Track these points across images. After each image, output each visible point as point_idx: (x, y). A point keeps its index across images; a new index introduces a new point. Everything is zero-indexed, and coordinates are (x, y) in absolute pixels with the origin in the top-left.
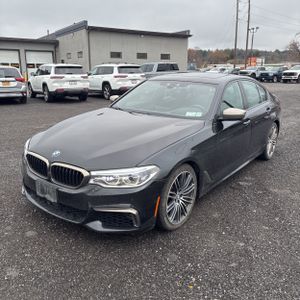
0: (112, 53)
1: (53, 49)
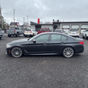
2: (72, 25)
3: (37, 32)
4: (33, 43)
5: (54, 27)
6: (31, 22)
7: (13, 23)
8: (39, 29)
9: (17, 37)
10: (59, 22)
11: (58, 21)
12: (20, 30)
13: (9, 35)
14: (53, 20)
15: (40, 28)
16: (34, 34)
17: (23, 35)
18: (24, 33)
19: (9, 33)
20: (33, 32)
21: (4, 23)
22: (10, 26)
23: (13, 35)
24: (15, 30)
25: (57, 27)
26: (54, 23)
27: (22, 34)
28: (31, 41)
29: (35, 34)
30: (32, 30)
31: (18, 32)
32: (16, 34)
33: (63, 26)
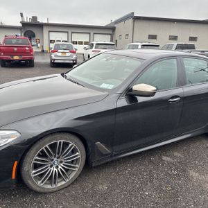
0: (149, 35)
1: (111, 33)
2: (72, 33)
11: (35, 18)
14: (21, 15)
26: (24, 24)
33: (50, 33)
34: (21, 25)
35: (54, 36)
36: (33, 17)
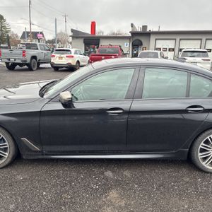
2: (180, 39)
3: (87, 58)
4: (60, 107)
5: (133, 45)
6: (72, 31)
7: (28, 33)
8: (94, 48)
9: (30, 69)
10: (148, 30)
11: (145, 27)
12: (39, 51)
13: (7, 64)
14: (132, 25)
15: (98, 48)
16: (78, 62)
17: (49, 65)
18: (52, 61)
19: (9, 60)
20: (78, 57)
21: (7, 32)
22: (22, 42)
23: (21, 65)
24: (24, 52)
25: (141, 44)
26: (134, 34)
27: (47, 63)
28: (51, 100)
29: (82, 64)
30: (73, 50)
31: (34, 57)
32: (28, 61)
33: (157, 41)
34: (130, 35)
35: (161, 44)
36: (143, 26)
